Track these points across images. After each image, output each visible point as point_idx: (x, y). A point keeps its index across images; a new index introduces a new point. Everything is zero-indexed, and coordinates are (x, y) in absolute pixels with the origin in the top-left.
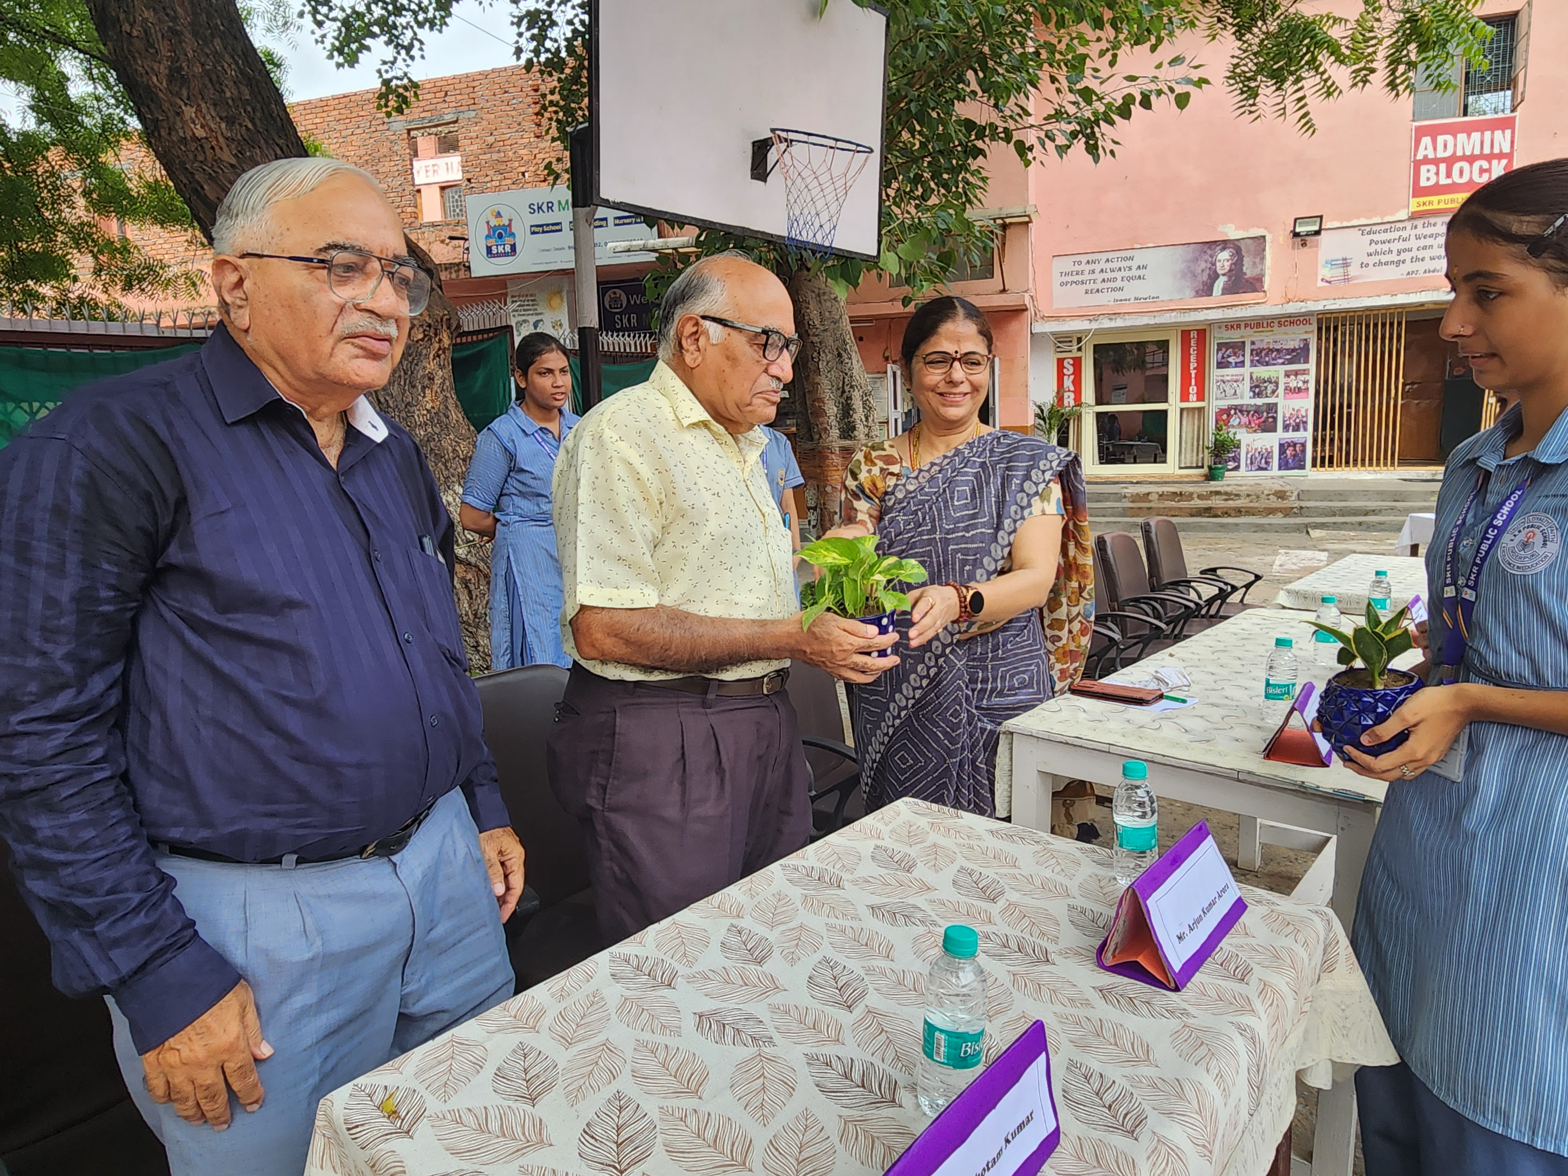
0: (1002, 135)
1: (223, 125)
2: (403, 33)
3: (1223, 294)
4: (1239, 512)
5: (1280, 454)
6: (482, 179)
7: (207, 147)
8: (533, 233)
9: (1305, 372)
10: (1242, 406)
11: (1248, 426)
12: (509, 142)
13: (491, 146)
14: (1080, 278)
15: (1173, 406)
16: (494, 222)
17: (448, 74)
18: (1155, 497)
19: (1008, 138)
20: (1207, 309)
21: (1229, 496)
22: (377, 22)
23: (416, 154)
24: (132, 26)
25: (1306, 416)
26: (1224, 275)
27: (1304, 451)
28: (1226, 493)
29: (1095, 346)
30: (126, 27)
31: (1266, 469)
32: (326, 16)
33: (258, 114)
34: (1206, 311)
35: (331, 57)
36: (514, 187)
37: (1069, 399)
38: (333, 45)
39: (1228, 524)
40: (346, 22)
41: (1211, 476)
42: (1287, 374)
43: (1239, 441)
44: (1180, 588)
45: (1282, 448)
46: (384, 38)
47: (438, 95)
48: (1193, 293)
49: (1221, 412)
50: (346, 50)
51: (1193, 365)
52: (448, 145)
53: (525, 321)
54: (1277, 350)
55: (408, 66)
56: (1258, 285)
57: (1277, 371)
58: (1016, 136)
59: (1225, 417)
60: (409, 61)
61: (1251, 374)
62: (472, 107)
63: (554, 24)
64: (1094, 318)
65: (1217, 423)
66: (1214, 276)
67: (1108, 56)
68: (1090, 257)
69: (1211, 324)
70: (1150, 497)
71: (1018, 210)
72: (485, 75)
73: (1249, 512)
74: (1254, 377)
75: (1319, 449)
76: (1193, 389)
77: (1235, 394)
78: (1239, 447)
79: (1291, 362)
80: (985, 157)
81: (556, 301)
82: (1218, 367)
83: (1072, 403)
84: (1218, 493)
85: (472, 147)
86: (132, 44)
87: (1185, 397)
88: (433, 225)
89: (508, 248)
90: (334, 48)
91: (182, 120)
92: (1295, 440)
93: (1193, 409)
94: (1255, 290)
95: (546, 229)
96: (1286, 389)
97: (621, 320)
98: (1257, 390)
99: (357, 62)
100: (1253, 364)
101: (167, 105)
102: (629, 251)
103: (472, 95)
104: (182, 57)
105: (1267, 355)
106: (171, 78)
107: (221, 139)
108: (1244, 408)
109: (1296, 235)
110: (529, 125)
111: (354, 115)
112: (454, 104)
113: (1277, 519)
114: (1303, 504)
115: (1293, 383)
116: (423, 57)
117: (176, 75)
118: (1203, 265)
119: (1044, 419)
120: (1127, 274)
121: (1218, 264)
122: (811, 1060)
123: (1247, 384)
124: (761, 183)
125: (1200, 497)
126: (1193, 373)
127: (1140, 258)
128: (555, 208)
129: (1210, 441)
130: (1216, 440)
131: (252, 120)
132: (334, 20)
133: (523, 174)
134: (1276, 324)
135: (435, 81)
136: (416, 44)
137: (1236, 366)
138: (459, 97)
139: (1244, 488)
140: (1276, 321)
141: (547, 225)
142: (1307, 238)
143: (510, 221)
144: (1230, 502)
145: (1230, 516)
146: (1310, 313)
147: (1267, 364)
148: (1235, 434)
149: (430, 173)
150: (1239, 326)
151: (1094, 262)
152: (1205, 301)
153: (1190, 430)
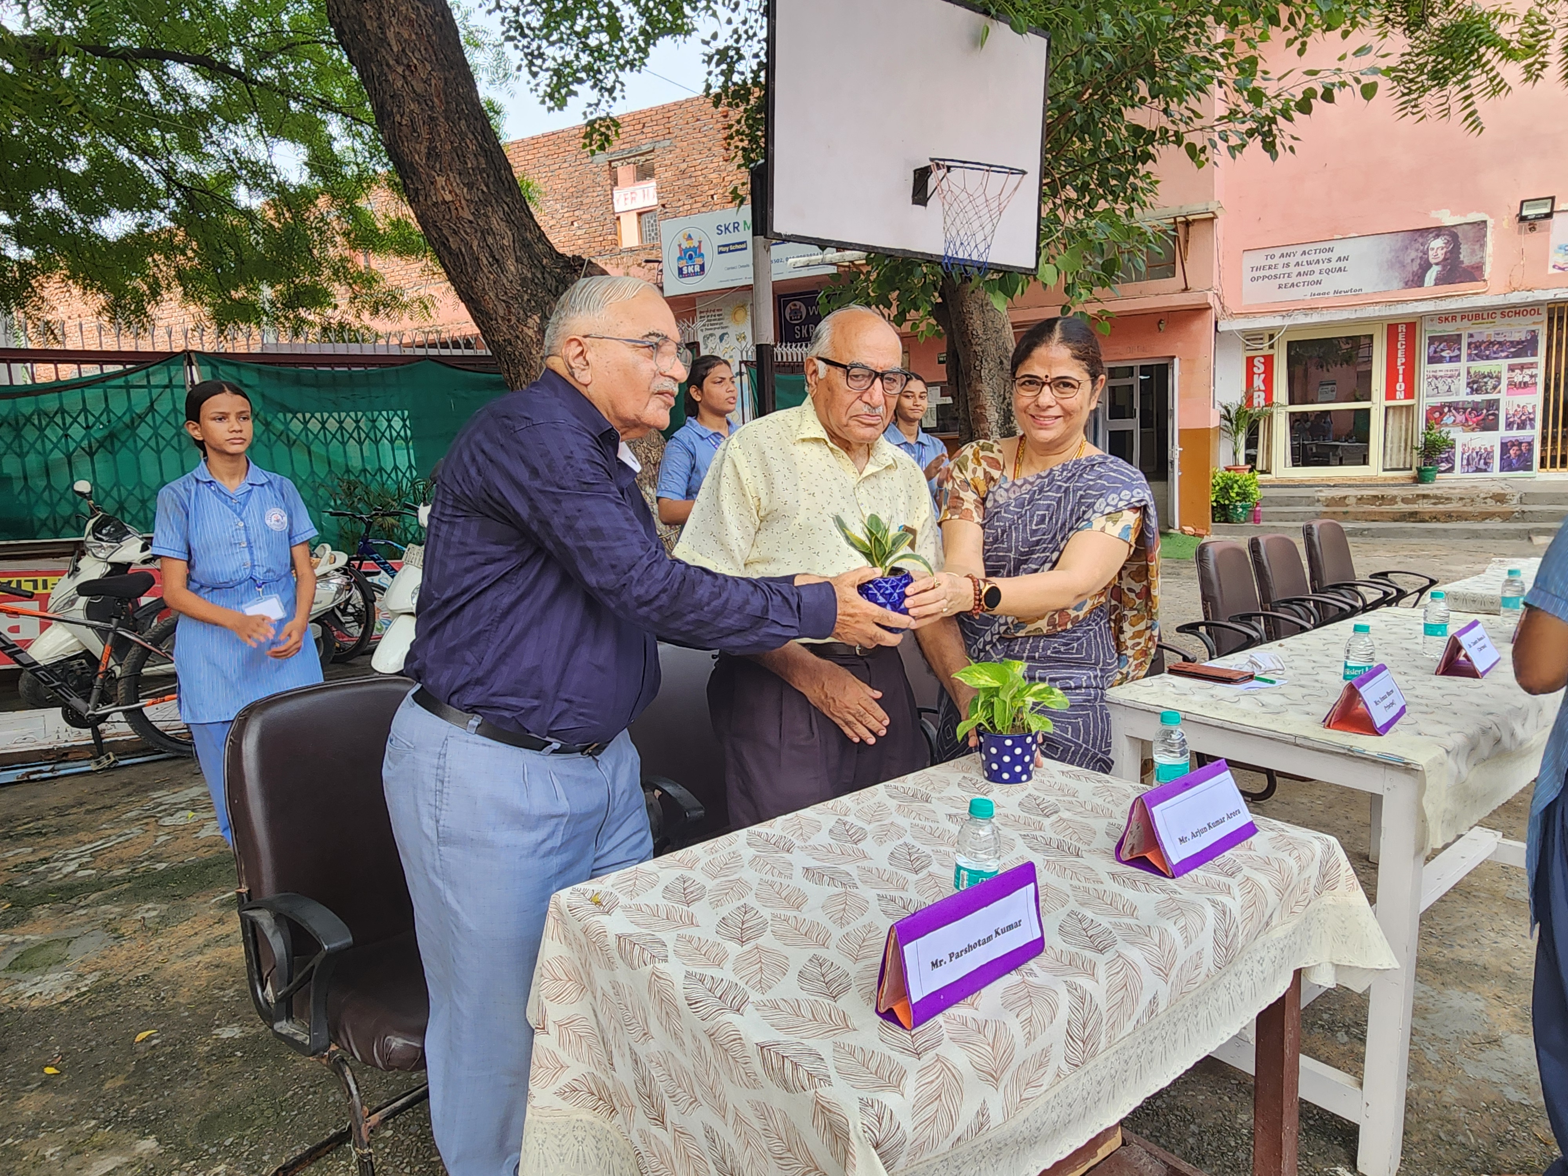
0: (1174, 138)
1: (465, 190)
2: (606, 77)
3: (1436, 285)
4: (1449, 516)
5: (1502, 455)
6: (675, 204)
7: (453, 208)
8: (720, 252)
9: (1532, 365)
10: (1458, 403)
11: (1465, 425)
12: (700, 167)
13: (683, 172)
14: (1273, 272)
15: (1377, 404)
16: (685, 245)
17: (645, 106)
18: (1354, 500)
19: (1179, 141)
20: (1416, 300)
21: (1438, 499)
22: (585, 69)
23: (616, 184)
24: (401, 116)
25: (1534, 412)
26: (1437, 264)
27: (1530, 450)
28: (1435, 497)
29: (1289, 343)
30: (398, 118)
31: (1485, 471)
32: (540, 67)
33: (492, 179)
34: (1415, 304)
35: (543, 102)
36: (704, 209)
37: (1259, 399)
38: (545, 92)
39: (1435, 529)
40: (557, 72)
41: (1420, 478)
42: (1511, 369)
43: (1454, 440)
44: (1342, 591)
45: (1505, 447)
46: (590, 83)
47: (636, 127)
48: (1402, 284)
49: (1432, 410)
50: (556, 95)
51: (1401, 360)
52: (645, 173)
53: (711, 335)
54: (1499, 343)
55: (610, 106)
56: (1476, 274)
57: (1499, 365)
58: (1188, 138)
59: (1437, 415)
60: (611, 102)
61: (1468, 368)
62: (667, 137)
63: (741, 57)
64: (1288, 313)
65: (1427, 421)
66: (1426, 266)
67: (1297, 45)
68: (1285, 250)
69: (1422, 316)
70: (1347, 501)
71: (1200, 207)
72: (679, 105)
73: (1461, 517)
74: (1472, 372)
75: (1549, 448)
76: (1400, 386)
77: (1449, 390)
78: (1453, 447)
79: (1515, 355)
80: (1155, 161)
81: (740, 314)
82: (1429, 363)
83: (1263, 403)
84: (1425, 496)
85: (666, 175)
86: (400, 131)
87: (1390, 394)
88: (631, 250)
89: (697, 269)
90: (546, 94)
91: (435, 188)
92: (1521, 439)
93: (1402, 407)
94: (1474, 279)
95: (732, 248)
96: (1510, 384)
97: (801, 331)
98: (1475, 386)
99: (566, 105)
100: (1471, 358)
101: (424, 176)
102: (808, 266)
103: (667, 125)
104: (437, 138)
105: (1487, 348)
106: (429, 156)
107: (463, 202)
108: (1460, 406)
109: (1523, 219)
110: (719, 151)
111: (562, 150)
112: (651, 135)
113: (1495, 524)
114: (1526, 508)
115: (1518, 377)
116: (623, 97)
117: (433, 154)
118: (1413, 254)
119: (1230, 421)
120: (1326, 266)
121: (1430, 253)
122: (880, 897)
123: (1464, 380)
124: (923, 207)
125: (1405, 500)
126: (1401, 369)
127: (1340, 249)
128: (741, 228)
129: (1420, 440)
130: (1426, 439)
131: (487, 186)
132: (547, 70)
133: (712, 196)
134: (1499, 315)
135: (634, 114)
136: (618, 86)
137: (1450, 361)
138: (655, 128)
139: (1457, 491)
140: (1499, 312)
141: (734, 244)
142: (1537, 222)
143: (700, 242)
144: (1440, 506)
145: (1438, 520)
146: (1539, 303)
147: (1488, 358)
148: (1448, 433)
149: (629, 201)
150: (1454, 318)
151: (1288, 255)
152: (1416, 293)
153: (1397, 429)
